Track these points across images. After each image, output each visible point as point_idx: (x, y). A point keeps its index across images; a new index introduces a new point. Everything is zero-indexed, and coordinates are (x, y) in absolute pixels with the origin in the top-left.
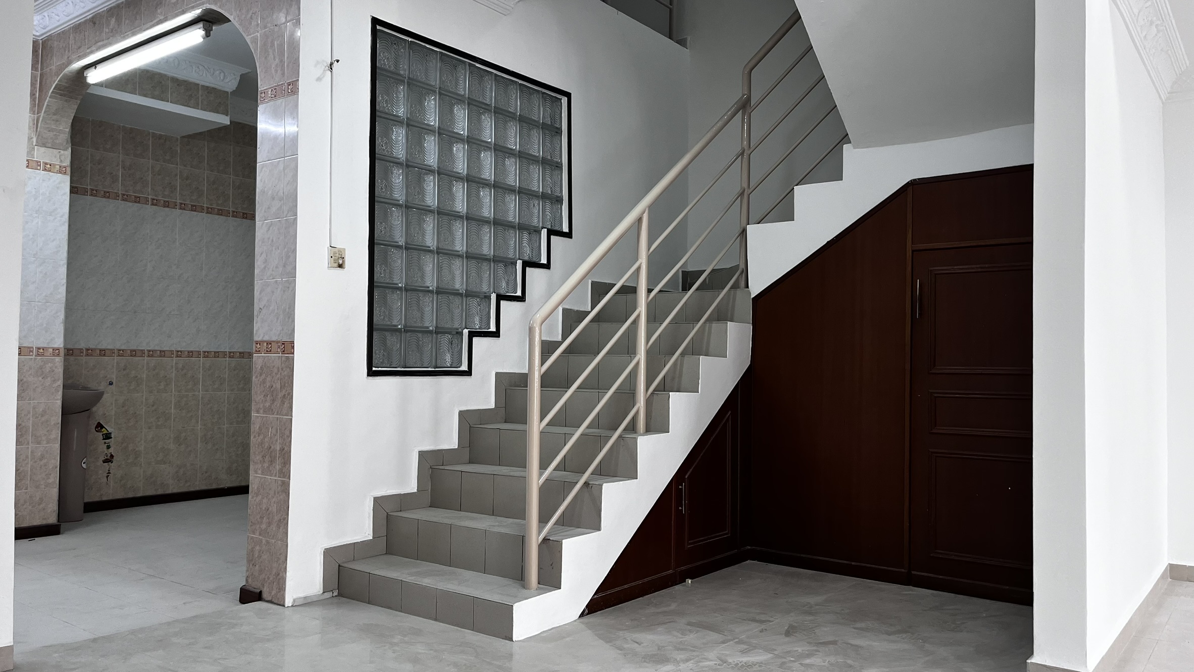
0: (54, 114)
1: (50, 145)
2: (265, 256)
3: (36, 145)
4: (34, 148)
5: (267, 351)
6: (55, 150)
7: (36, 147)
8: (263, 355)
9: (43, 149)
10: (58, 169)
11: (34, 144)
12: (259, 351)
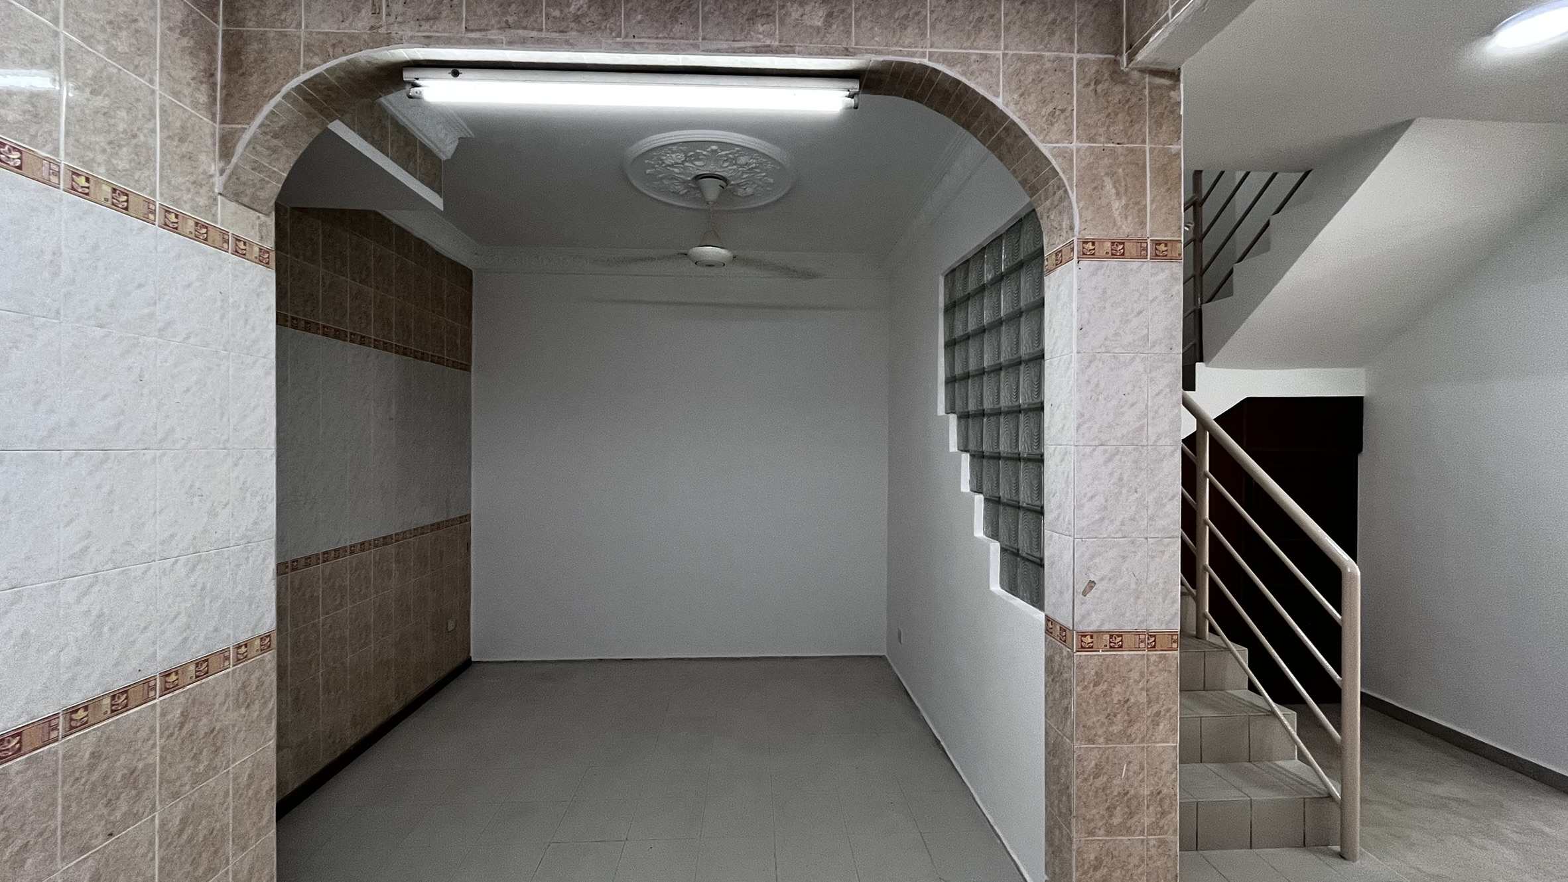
0: (275, 136)
1: (246, 200)
2: (1103, 501)
3: (220, 194)
4: (215, 199)
5: (1111, 647)
6: (253, 212)
7: (219, 197)
8: (1101, 653)
9: (232, 206)
10: (257, 255)
11: (217, 191)
12: (1092, 647)
